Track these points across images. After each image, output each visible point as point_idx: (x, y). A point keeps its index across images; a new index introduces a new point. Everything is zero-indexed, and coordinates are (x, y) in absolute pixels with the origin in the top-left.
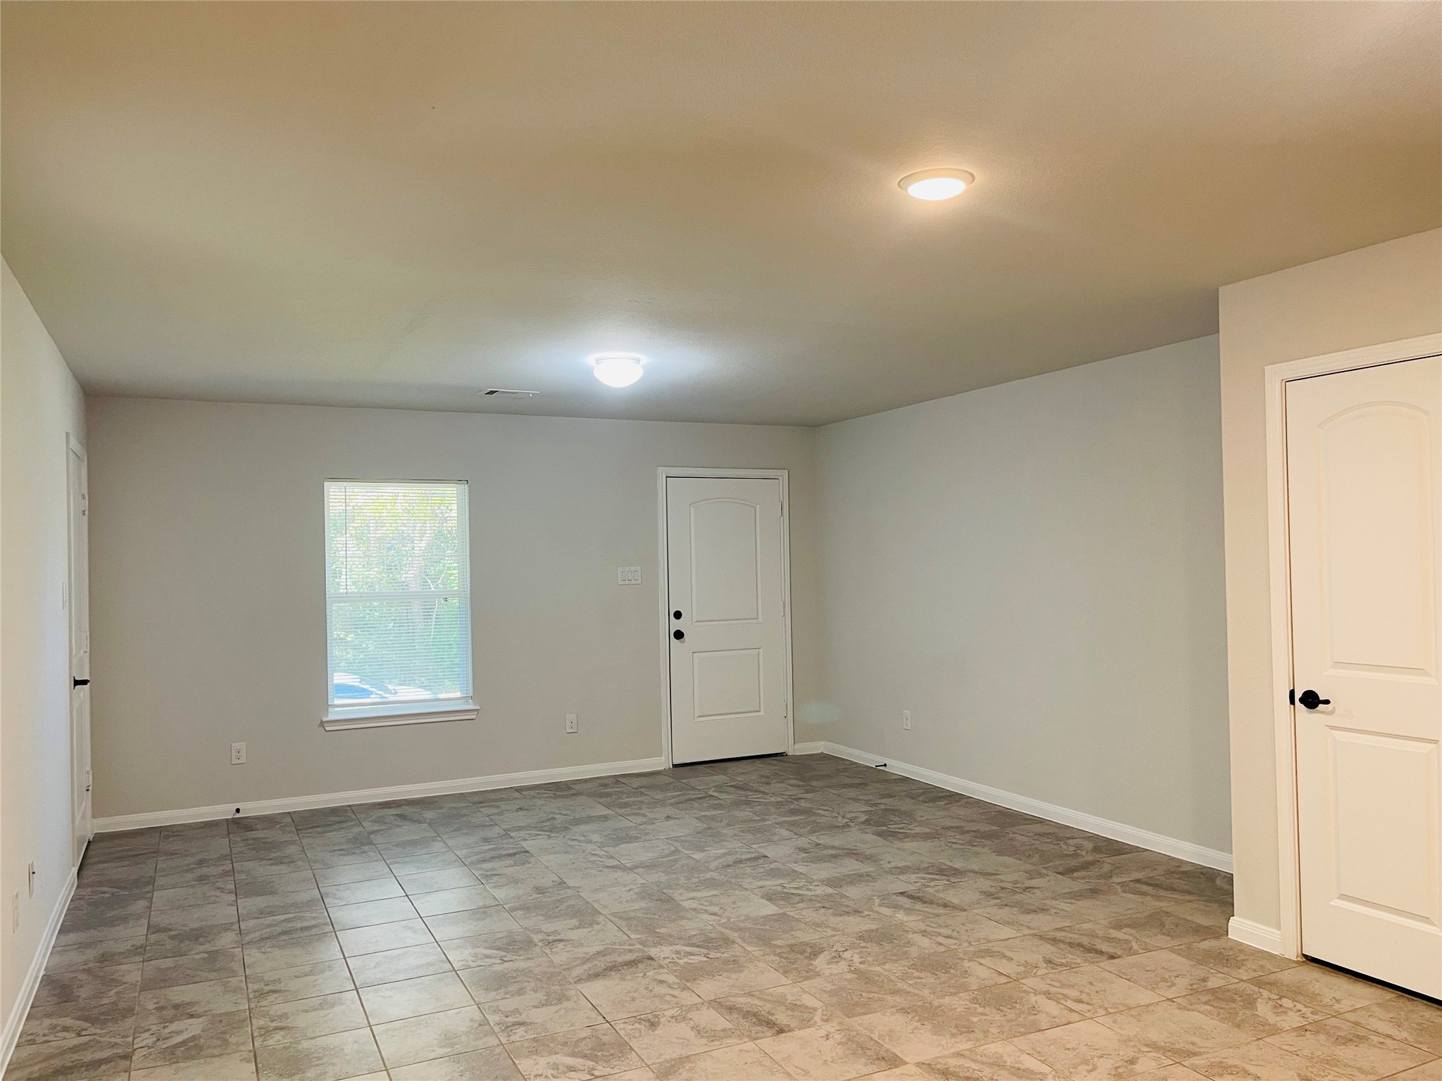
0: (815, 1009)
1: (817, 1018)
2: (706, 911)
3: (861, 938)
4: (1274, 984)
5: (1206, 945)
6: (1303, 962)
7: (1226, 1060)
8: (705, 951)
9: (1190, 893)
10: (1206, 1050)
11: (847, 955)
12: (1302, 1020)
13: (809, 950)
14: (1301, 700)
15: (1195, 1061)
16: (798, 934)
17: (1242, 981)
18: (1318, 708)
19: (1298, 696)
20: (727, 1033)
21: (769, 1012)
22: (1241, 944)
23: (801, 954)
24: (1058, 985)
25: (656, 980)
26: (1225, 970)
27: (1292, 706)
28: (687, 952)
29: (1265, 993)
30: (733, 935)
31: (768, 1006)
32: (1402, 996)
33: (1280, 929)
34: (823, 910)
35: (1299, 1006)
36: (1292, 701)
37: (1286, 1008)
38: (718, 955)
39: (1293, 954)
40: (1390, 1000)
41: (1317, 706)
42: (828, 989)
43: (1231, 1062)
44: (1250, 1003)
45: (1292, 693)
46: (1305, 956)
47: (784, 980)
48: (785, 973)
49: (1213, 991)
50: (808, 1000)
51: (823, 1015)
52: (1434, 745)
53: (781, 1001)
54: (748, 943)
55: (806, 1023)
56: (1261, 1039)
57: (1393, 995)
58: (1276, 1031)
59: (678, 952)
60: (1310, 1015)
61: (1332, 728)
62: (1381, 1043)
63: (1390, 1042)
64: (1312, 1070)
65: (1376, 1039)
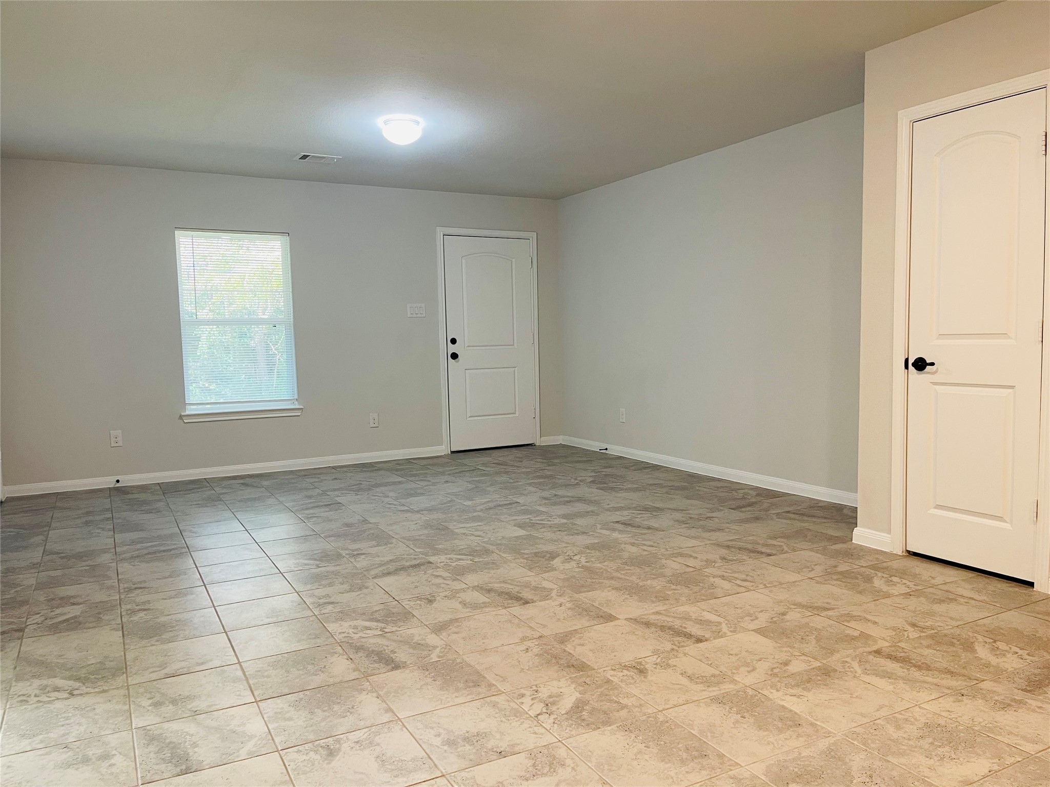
0: (551, 589)
1: (554, 594)
2: (473, 535)
3: (588, 548)
4: (886, 568)
5: (838, 547)
6: (907, 556)
7: (852, 612)
8: (471, 557)
10: (836, 606)
11: (576, 558)
12: (907, 589)
13: (548, 555)
14: (913, 365)
16: (540, 546)
17: (863, 567)
18: (925, 370)
19: (911, 362)
20: (485, 605)
21: (517, 592)
22: (861, 546)
23: (543, 558)
24: (730, 571)
25: (434, 575)
26: (850, 560)
27: (906, 370)
28: (458, 559)
29: (880, 574)
30: (491, 547)
31: (517, 589)
32: (979, 575)
33: (890, 534)
34: (559, 532)
35: (904, 581)
36: (907, 367)
37: (895, 582)
38: (481, 560)
39: (899, 551)
40: (973, 577)
41: (924, 368)
42: (562, 578)
43: (855, 613)
44: (869, 579)
45: (907, 361)
46: (909, 552)
47: (530, 573)
48: (530, 569)
49: (841, 573)
50: (546, 584)
51: (558, 592)
52: (1011, 390)
53: (527, 585)
54: (504, 552)
55: (546, 598)
56: (877, 600)
57: (973, 575)
58: (887, 596)
59: (450, 559)
60: (913, 586)
61: (935, 384)
62: (966, 603)
63: (973, 602)
64: (916, 618)
65: (962, 600)
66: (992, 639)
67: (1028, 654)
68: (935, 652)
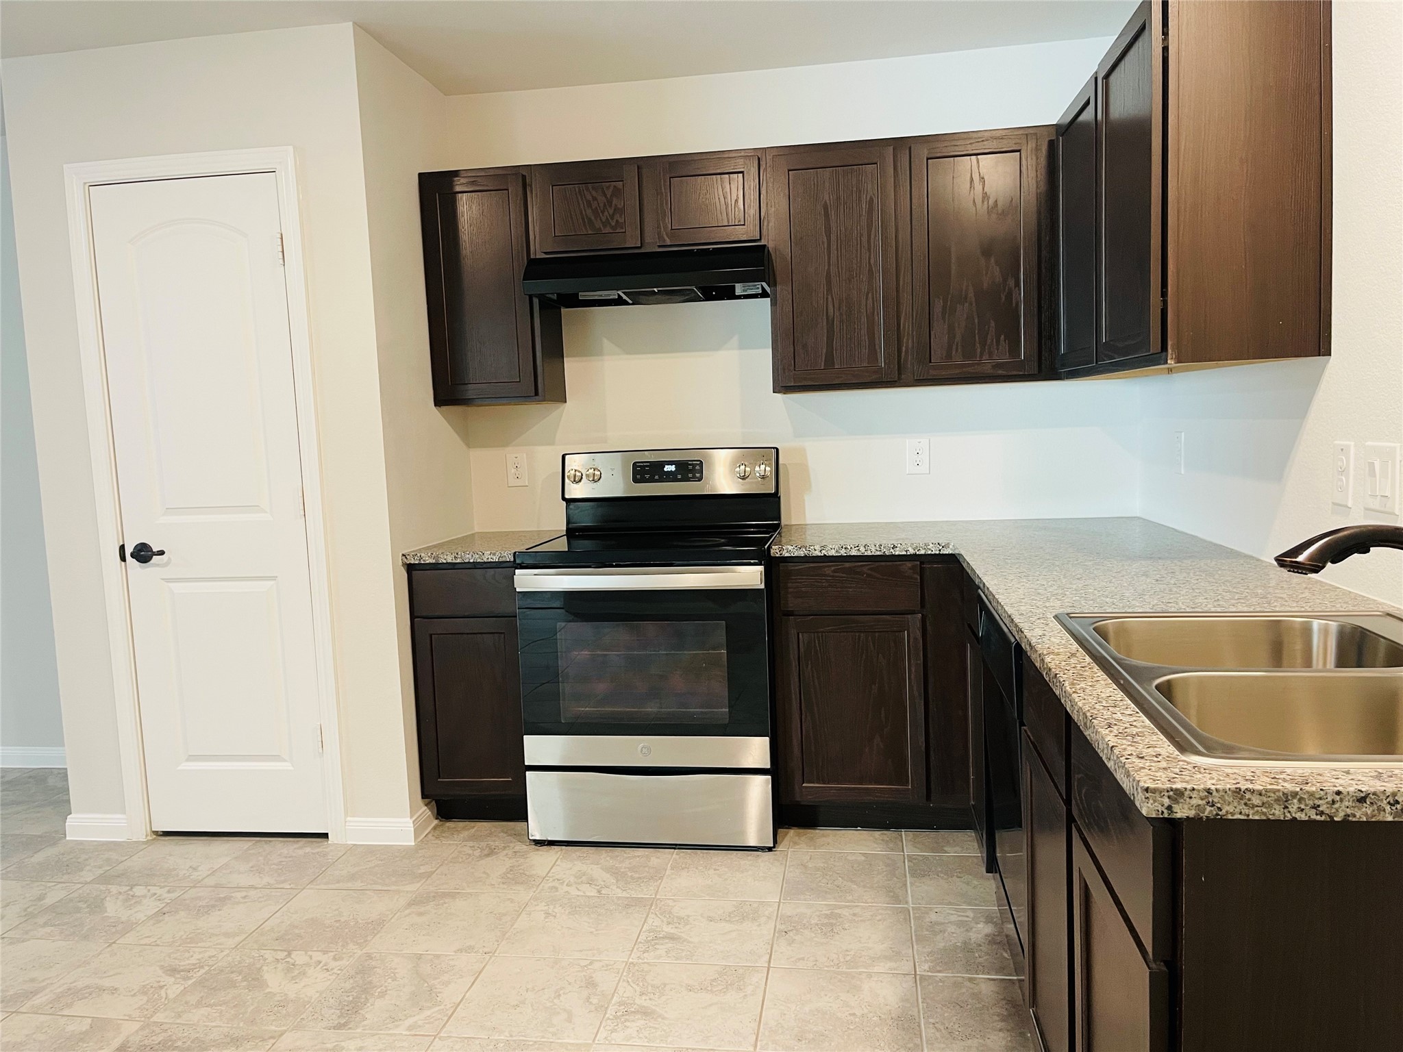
4: (123, 875)
5: (40, 857)
6: (154, 839)
7: (74, 984)
9: (19, 803)
10: (48, 981)
12: (158, 903)
14: (132, 555)
15: (38, 1000)
17: (86, 883)
18: (152, 562)
19: (129, 550)
22: (81, 843)
26: (66, 877)
27: (123, 563)
29: (114, 889)
32: (259, 841)
33: (125, 813)
35: (153, 889)
36: (123, 558)
37: (139, 897)
39: (141, 834)
40: (248, 849)
41: (150, 558)
43: (80, 984)
44: (96, 905)
45: (122, 548)
46: (156, 833)
49: (52, 908)
52: (271, 582)
56: (114, 943)
57: (250, 844)
58: (129, 927)
60: (166, 895)
61: (168, 580)
62: (245, 897)
63: (252, 893)
64: (175, 955)
65: (239, 895)
66: (285, 951)
67: (335, 959)
68: (209, 1009)
